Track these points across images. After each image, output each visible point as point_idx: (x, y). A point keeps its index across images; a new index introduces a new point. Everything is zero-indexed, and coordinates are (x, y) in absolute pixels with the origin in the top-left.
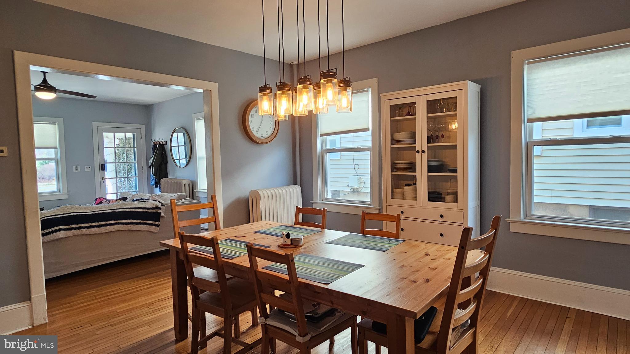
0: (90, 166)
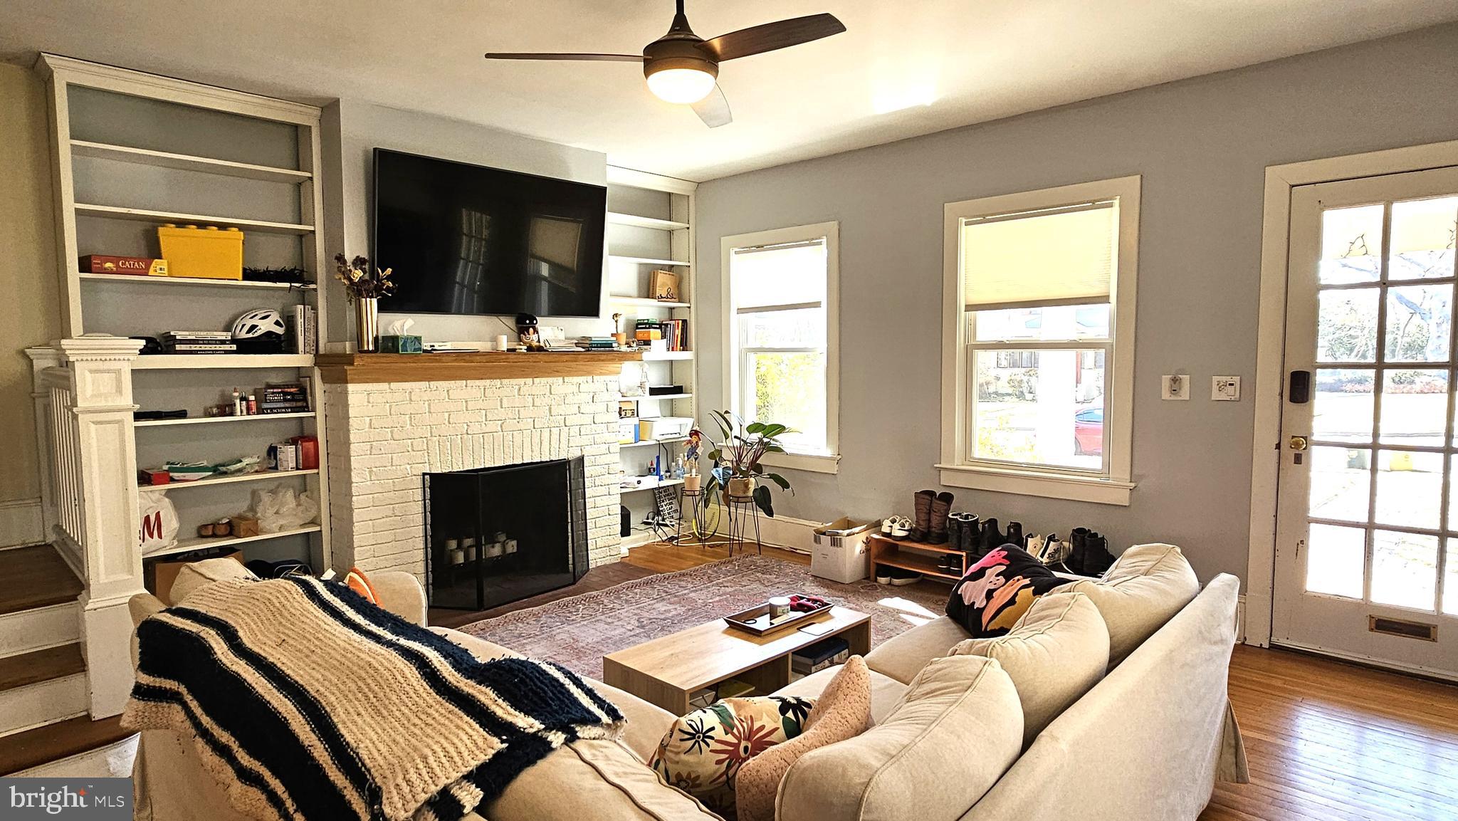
0: (1236, 379)
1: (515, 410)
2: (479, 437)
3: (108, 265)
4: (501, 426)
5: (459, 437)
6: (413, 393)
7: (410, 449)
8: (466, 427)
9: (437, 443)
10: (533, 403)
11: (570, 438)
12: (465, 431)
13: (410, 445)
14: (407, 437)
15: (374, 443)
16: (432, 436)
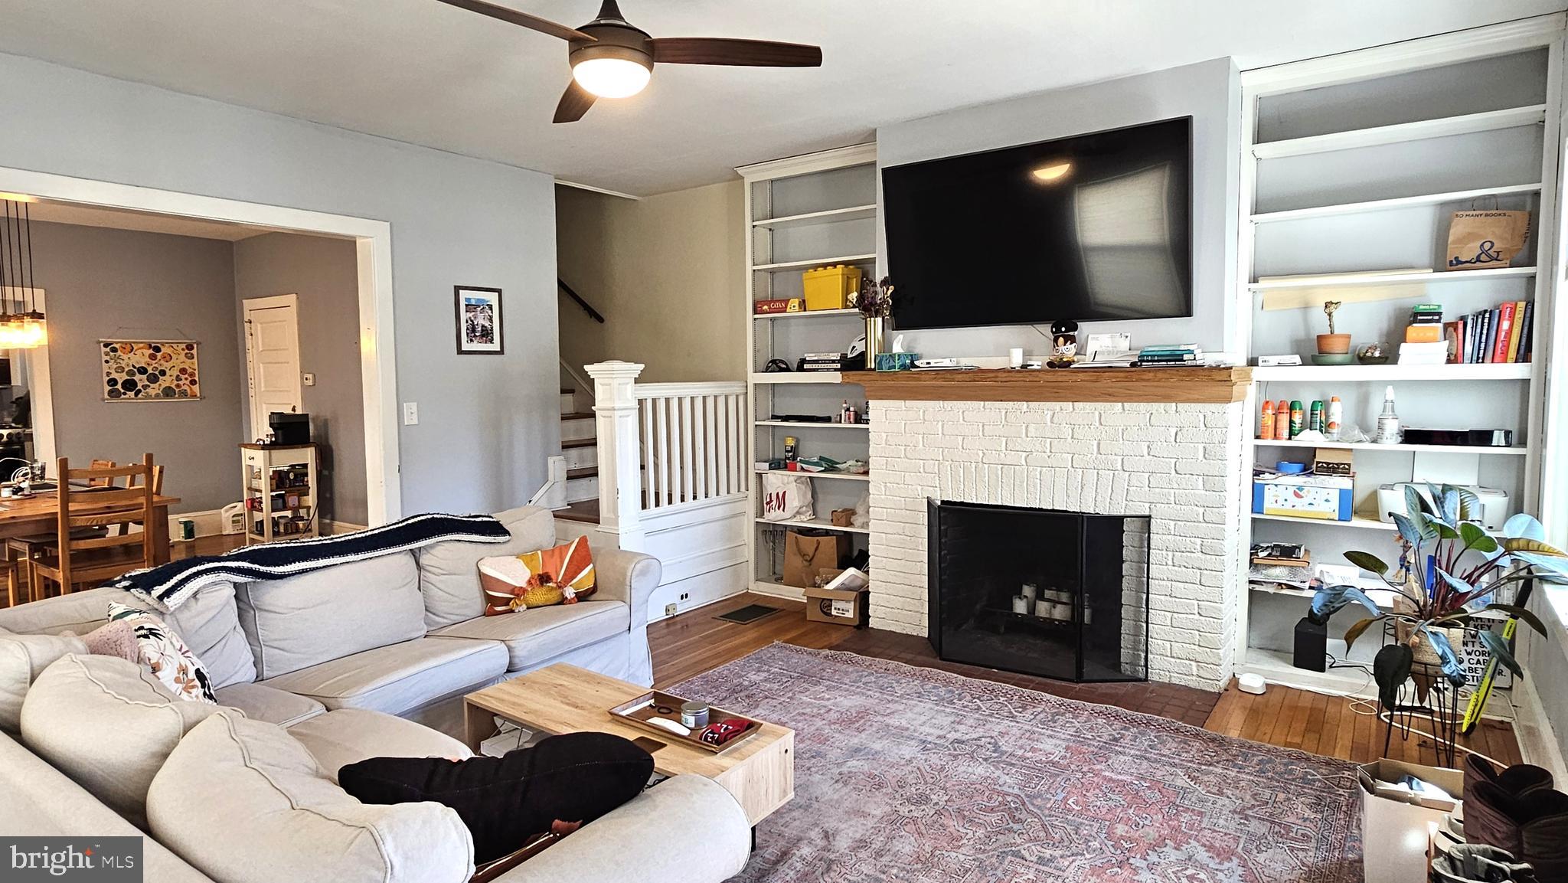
1: (1045, 442)
2: (996, 468)
3: (766, 307)
4: (1026, 459)
5: (973, 465)
6: (926, 412)
7: (922, 470)
8: (981, 455)
9: (949, 468)
10: (1073, 435)
11: (1130, 488)
12: (980, 460)
13: (922, 466)
14: (919, 457)
15: (889, 459)
16: (943, 460)
